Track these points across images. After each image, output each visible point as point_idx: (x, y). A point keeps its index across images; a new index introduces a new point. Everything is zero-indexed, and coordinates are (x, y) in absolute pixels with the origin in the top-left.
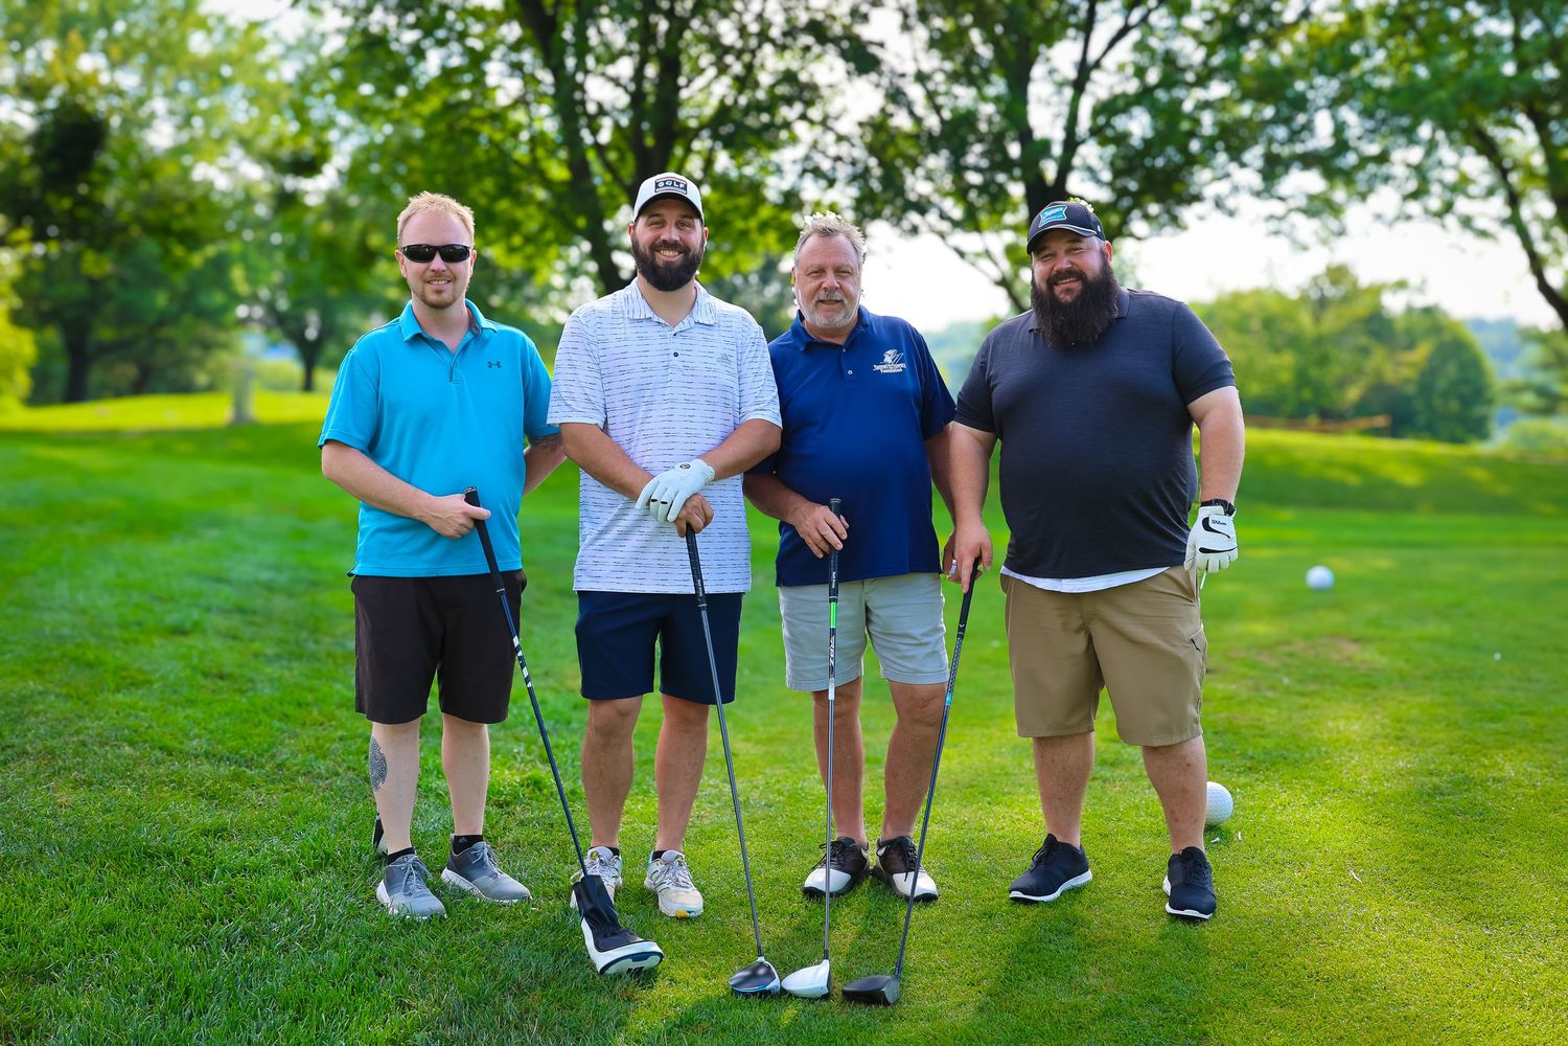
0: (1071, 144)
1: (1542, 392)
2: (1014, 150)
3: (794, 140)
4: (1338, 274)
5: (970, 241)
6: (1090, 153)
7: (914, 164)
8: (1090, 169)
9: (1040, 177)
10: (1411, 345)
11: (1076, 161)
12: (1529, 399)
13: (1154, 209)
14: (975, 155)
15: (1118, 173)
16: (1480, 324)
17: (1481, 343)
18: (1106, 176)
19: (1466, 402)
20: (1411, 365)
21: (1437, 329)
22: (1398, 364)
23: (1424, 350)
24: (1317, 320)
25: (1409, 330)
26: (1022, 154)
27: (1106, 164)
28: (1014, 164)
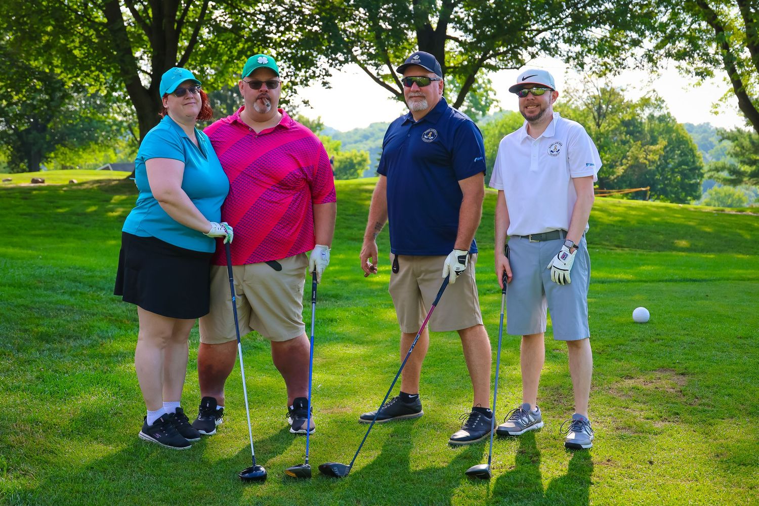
0: (448, 4)
1: (733, 171)
4: (609, 95)
9: (428, 27)
10: (654, 142)
11: (452, 16)
12: (725, 174)
16: (691, 126)
17: (695, 139)
19: (684, 175)
20: (654, 152)
21: (669, 131)
22: (647, 152)
23: (662, 143)
24: (598, 125)
25: (652, 131)
26: (415, 8)
27: (471, 18)
28: (410, 15)
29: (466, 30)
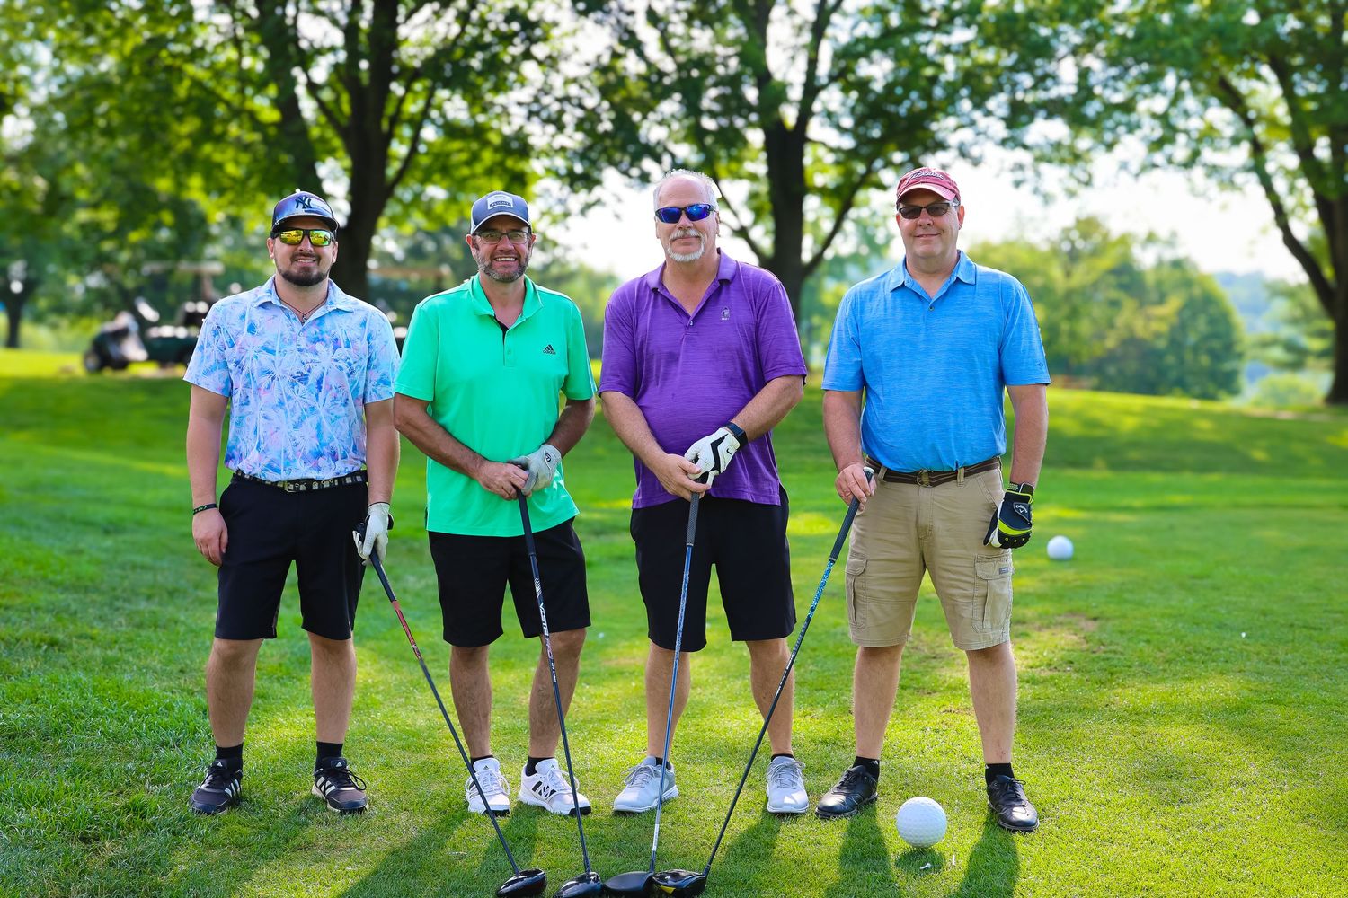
0: (812, 89)
1: (1290, 347)
2: (751, 94)
3: (523, 82)
4: (1087, 226)
6: (832, 98)
7: (647, 109)
8: (831, 115)
9: (780, 123)
10: (1162, 300)
11: (817, 106)
12: (1277, 353)
13: (898, 157)
14: (710, 98)
15: (860, 121)
16: (1230, 279)
17: (1231, 297)
18: (847, 122)
19: (1216, 356)
20: (1161, 319)
21: (1187, 283)
22: (1149, 318)
23: (1174, 304)
24: (1068, 274)
25: (1159, 284)
26: (760, 98)
27: (848, 110)
28: (751, 109)
29: (842, 130)
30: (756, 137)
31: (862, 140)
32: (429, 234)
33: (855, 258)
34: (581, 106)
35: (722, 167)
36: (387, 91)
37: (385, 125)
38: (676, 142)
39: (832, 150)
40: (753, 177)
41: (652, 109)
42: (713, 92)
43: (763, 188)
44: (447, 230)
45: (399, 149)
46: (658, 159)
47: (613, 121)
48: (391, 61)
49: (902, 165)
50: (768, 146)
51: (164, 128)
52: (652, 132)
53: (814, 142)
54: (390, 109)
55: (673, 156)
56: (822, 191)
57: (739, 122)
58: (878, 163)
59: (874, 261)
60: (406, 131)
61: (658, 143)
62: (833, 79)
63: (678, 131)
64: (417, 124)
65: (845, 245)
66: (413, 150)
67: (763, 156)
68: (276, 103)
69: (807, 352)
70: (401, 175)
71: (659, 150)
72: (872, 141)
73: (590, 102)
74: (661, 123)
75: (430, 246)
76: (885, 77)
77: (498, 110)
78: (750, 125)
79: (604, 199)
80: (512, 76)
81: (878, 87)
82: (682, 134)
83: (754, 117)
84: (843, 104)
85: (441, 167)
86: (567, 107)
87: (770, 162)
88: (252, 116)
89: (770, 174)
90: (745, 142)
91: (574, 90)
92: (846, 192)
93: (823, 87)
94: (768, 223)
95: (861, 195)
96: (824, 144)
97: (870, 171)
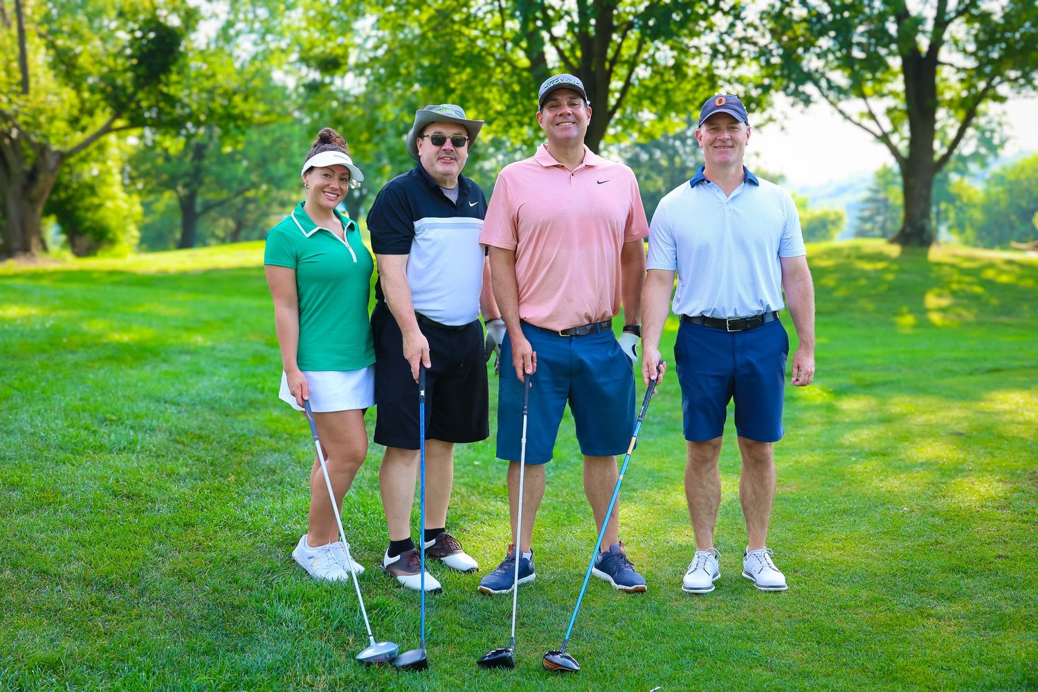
0: (941, 22)
2: (892, 28)
3: (710, 28)
5: (854, 106)
6: (958, 29)
7: (808, 46)
8: (956, 43)
9: (915, 50)
11: (946, 36)
13: (1013, 74)
14: (859, 33)
15: (982, 45)
18: (971, 47)
26: (899, 31)
27: (972, 38)
28: (892, 40)
29: (967, 54)
30: (896, 63)
31: (984, 62)
32: (642, 146)
33: (976, 156)
34: (755, 44)
35: (868, 87)
36: (609, 40)
37: (607, 65)
38: (831, 69)
39: (959, 70)
40: (894, 94)
41: (813, 45)
42: (861, 29)
43: (900, 104)
44: (658, 145)
45: (616, 84)
46: (816, 83)
47: (781, 56)
48: (611, 17)
49: (1016, 80)
50: (906, 68)
51: (448, 75)
52: (811, 62)
53: (943, 64)
54: (610, 53)
55: (829, 81)
56: (950, 104)
57: (883, 51)
58: (997, 79)
59: (991, 159)
60: (622, 71)
61: (817, 71)
62: (959, 13)
63: (832, 61)
64: (632, 65)
65: (968, 147)
66: (628, 84)
67: (901, 77)
68: (528, 52)
69: (937, 231)
70: (619, 104)
71: (817, 76)
72: (991, 61)
73: (762, 42)
74: (819, 56)
75: (644, 157)
76: (1003, 8)
77: (693, 50)
78: (891, 53)
79: (774, 116)
80: (703, 24)
81: (997, 18)
82: (836, 63)
83: (894, 47)
84: (968, 33)
85: (650, 94)
86: (745, 46)
87: (906, 81)
88: (511, 63)
89: (907, 91)
90: (887, 67)
91: (751, 32)
92: (970, 103)
93: (951, 20)
94: (905, 130)
95: (982, 107)
96: (952, 65)
97: (989, 86)
